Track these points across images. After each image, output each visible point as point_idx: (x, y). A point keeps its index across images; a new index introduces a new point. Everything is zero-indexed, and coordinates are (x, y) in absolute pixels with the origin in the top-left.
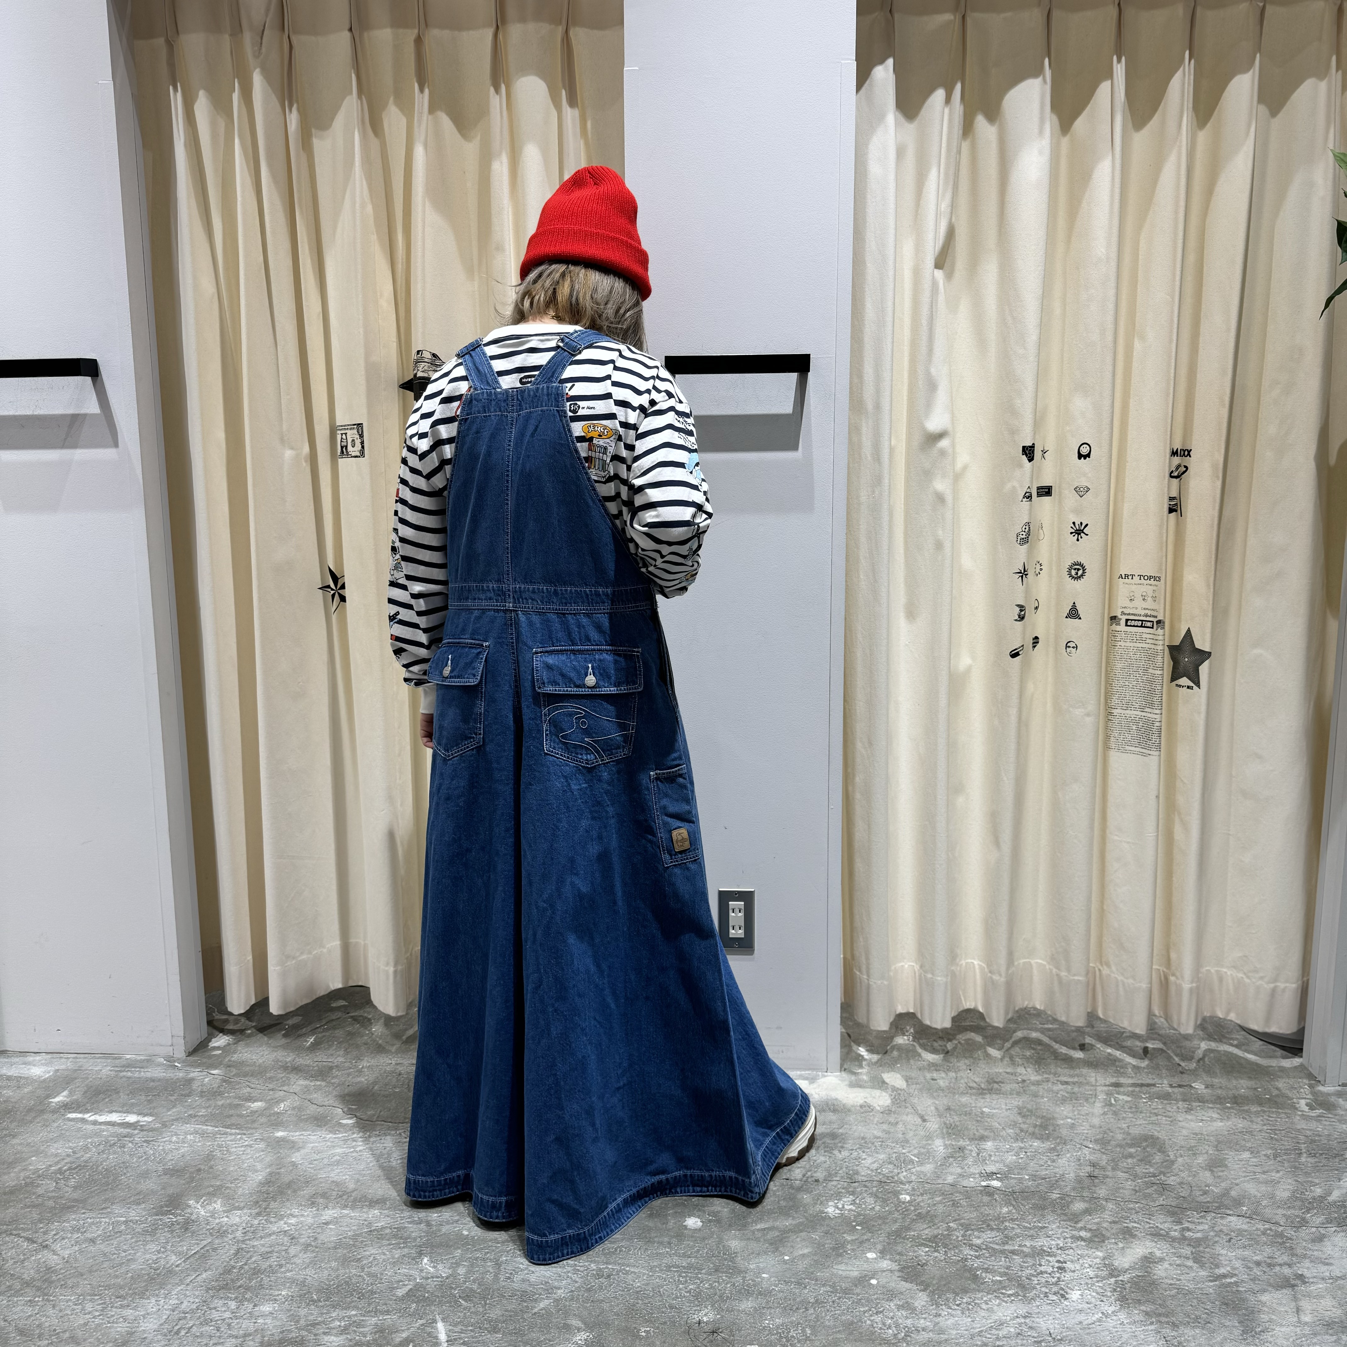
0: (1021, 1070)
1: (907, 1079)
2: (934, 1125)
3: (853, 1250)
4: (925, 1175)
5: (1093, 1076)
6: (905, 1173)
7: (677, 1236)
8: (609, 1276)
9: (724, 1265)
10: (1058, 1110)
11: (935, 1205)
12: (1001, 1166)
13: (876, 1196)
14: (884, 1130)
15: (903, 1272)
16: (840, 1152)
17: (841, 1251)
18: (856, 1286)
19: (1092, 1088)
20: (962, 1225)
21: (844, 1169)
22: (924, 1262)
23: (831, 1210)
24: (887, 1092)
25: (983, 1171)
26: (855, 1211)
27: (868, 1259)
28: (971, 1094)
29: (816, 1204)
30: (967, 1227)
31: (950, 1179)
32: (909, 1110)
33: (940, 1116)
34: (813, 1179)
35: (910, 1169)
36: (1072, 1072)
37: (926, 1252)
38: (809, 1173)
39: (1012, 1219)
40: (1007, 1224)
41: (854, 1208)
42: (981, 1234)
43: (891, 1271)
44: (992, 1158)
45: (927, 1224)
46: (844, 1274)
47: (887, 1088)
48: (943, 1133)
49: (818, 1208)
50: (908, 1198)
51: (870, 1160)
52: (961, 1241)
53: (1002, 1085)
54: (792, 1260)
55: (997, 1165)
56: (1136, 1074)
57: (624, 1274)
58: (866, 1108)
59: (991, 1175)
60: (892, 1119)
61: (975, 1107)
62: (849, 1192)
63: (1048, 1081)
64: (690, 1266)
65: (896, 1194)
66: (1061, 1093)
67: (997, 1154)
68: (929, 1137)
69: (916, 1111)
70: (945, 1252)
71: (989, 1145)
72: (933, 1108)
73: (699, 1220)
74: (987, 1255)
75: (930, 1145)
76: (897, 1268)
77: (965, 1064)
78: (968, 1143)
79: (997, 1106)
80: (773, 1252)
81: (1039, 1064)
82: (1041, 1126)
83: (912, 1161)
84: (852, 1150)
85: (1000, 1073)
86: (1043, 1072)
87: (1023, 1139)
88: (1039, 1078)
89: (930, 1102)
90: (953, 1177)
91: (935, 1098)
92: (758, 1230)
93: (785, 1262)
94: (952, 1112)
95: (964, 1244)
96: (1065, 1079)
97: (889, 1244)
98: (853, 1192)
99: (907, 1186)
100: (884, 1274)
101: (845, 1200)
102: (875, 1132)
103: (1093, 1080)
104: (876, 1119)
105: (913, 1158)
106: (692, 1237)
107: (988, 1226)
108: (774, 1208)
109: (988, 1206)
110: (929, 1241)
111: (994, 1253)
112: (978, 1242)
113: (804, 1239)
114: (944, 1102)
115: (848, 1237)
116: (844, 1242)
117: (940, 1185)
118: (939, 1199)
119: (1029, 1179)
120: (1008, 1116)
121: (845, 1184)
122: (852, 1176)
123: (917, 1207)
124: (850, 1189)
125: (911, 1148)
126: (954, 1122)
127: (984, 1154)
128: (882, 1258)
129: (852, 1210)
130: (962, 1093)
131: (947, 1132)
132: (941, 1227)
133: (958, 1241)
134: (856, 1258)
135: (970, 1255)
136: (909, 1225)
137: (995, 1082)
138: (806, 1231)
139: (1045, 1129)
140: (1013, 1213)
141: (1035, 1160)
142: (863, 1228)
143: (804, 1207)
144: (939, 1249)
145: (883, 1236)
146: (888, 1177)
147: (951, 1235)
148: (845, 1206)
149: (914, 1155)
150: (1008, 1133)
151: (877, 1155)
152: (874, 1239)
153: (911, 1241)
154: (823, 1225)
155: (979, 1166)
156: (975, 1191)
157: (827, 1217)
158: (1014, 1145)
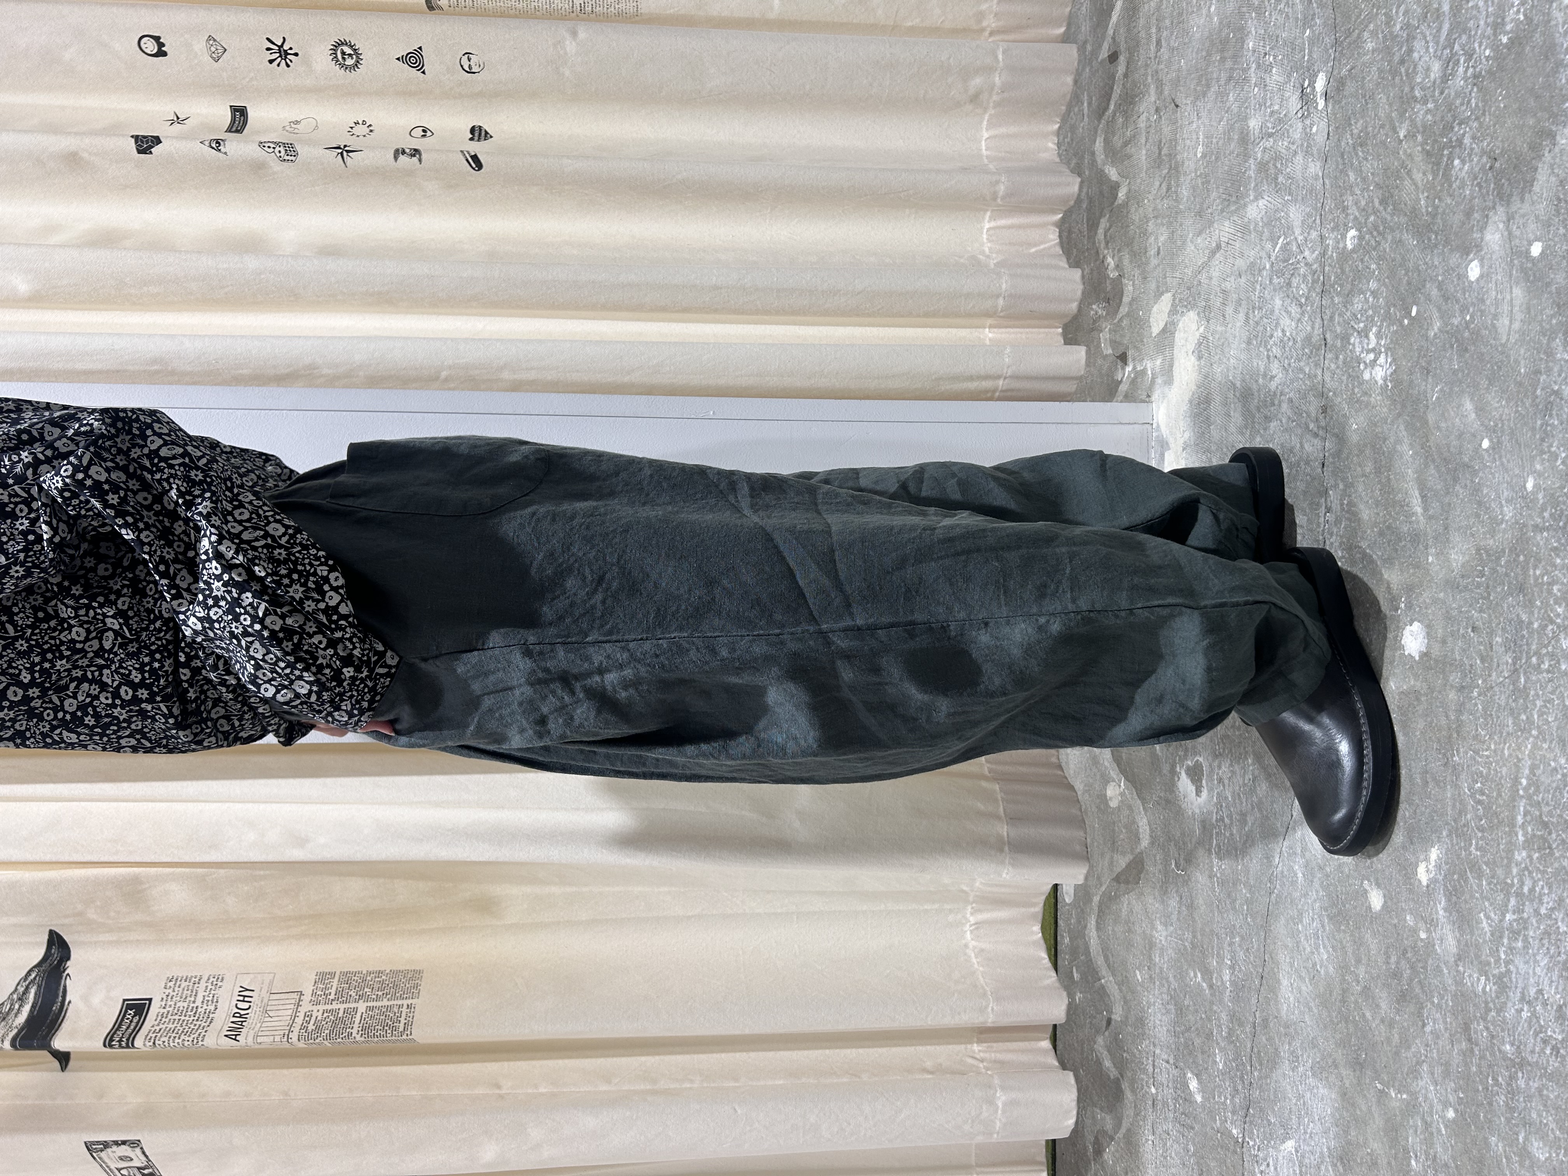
0: (1142, 123)
1: (1159, 294)
2: (1224, 229)
3: (1464, 309)
4: (1309, 215)
6: (1307, 253)
7: (1443, 672)
8: (1545, 825)
9: (1507, 575)
10: (1198, 36)
11: (1364, 180)
12: (1289, 87)
13: (1350, 294)
14: (1236, 311)
15: (1510, 195)
16: (1272, 377)
17: (1466, 334)
18: (1548, 285)
20: (1402, 115)
21: (1302, 364)
22: (1485, 159)
23: (1379, 374)
24: (1179, 321)
25: (1300, 115)
26: (1381, 327)
27: (1482, 276)
28: (1178, 186)
29: (1368, 404)
30: (1406, 101)
31: (1315, 168)
32: (1203, 277)
33: (1211, 223)
34: (1321, 417)
35: (1299, 246)
36: (1143, 41)
37: (1463, 162)
38: (1312, 426)
39: (1387, 24)
40: (1398, 27)
41: (1374, 329)
42: (1420, 68)
43: (1510, 218)
44: (1276, 107)
45: (1402, 179)
46: (1519, 316)
47: (1173, 322)
48: (1238, 209)
49: (1376, 398)
50: (1353, 233)
51: (1287, 323)
52: (1435, 101)
53: (1164, 141)
54: (1491, 431)
55: (1287, 94)
57: (1537, 790)
58: (1202, 349)
59: (1306, 98)
60: (1217, 302)
61: (1196, 171)
62: (1344, 348)
63: (1157, 72)
64: (1514, 645)
65: (1344, 255)
66: (1172, 43)
67: (1268, 103)
68: (1244, 230)
69: (1206, 265)
70: (1460, 124)
71: (1254, 124)
72: (1199, 240)
73: (1408, 627)
74: (1464, 37)
75: (1256, 224)
76: (1501, 210)
77: (1136, 210)
78: (1251, 161)
79: (1194, 137)
80: (1475, 473)
81: (1133, 97)
82: (1222, 51)
83: (1285, 248)
84: (1268, 357)
85: (1148, 151)
86: (1145, 86)
88: (1152, 89)
89: (1191, 247)
90: (1311, 165)
91: (1184, 243)
92: (1426, 509)
93: (1496, 447)
94: (1205, 206)
95: (1442, 93)
96: (1153, 47)
97: (1447, 242)
98: (1342, 340)
99: (1330, 242)
100: (1518, 233)
101: (1358, 349)
102: (1238, 324)
104: (1219, 328)
105: (1279, 246)
106: (1444, 642)
107: (1402, 62)
108: (1380, 482)
109: (1364, 78)
110: (1438, 164)
111: (1459, 27)
112: (1436, 67)
113: (1443, 415)
114: (1189, 223)
115: (1436, 328)
116: (1447, 332)
117: (1327, 181)
118: (1352, 176)
119: (1311, 27)
120: (1209, 111)
121: (1329, 356)
122: (1314, 347)
123: (1370, 211)
124: (1339, 344)
125: (1263, 254)
126: (1219, 197)
127: (1270, 125)
128: (1479, 247)
129: (1379, 331)
130: (1176, 201)
131: (1236, 203)
132: (1409, 151)
133: (1437, 108)
134: (1483, 301)
135: (1466, 72)
136: (1406, 215)
137: (1160, 154)
138: (1424, 413)
139: (1227, 40)
140: (1376, 26)
141: (1278, 32)
142: (1415, 303)
143: (1375, 425)
144: (1454, 138)
145: (1431, 259)
146: (1314, 282)
147: (1424, 126)
148: (1370, 347)
149: (1274, 247)
150: (1236, 100)
151: (1277, 311)
152: (1437, 275)
153: (1440, 200)
154: (1412, 381)
155: (1291, 126)
156: (1335, 114)
157: (1395, 377)
158: (1253, 81)
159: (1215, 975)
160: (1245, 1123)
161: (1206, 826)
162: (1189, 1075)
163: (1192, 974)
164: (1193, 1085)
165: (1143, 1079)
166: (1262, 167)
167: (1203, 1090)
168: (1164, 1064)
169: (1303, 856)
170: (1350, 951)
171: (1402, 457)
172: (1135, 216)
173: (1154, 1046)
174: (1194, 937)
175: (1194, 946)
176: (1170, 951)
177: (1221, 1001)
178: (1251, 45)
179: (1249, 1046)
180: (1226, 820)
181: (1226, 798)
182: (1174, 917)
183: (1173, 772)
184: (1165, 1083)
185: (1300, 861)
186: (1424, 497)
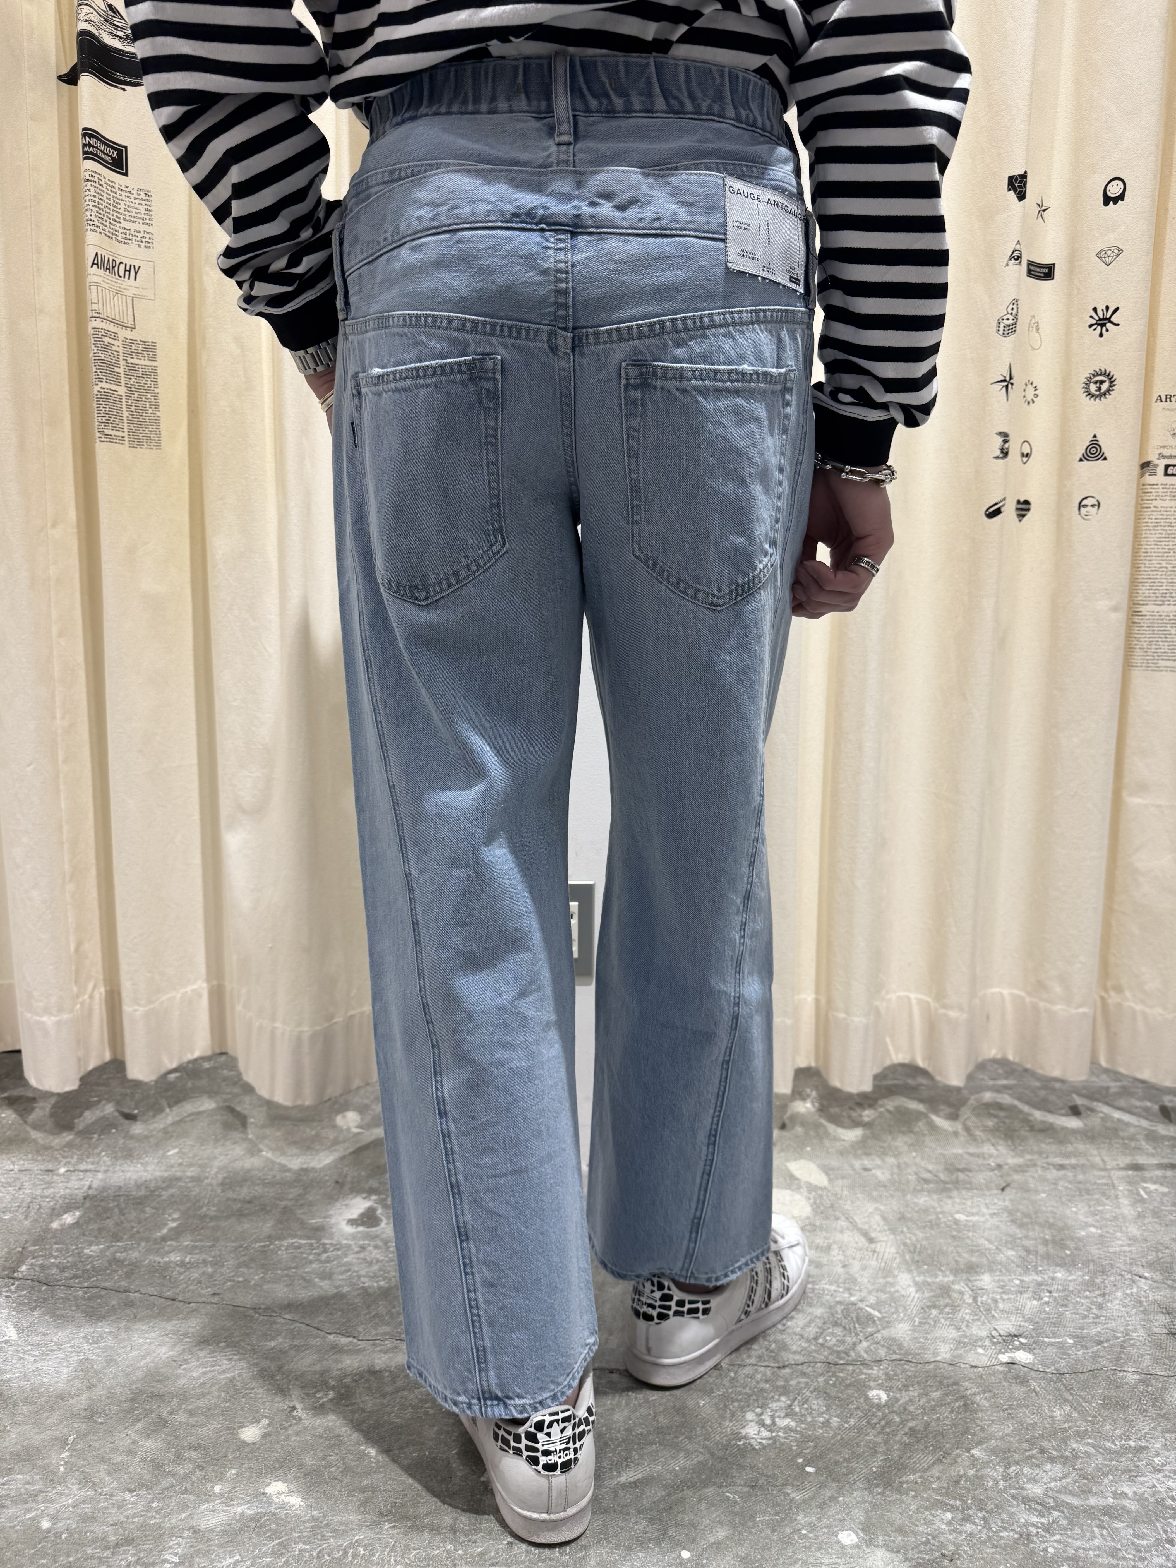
0: (988, 1149)
1: (827, 1170)
2: (888, 1247)
3: (812, 1527)
4: (900, 1346)
5: (1096, 1154)
6: (865, 1344)
10: (1068, 1212)
11: (933, 1409)
12: (1020, 1321)
13: (827, 1396)
17: (788, 1530)
19: (1103, 1173)
20: (994, 1451)
22: (952, 1548)
23: (751, 1430)
24: (803, 1195)
25: (994, 1333)
26: (795, 1431)
27: (843, 1547)
28: (929, 1191)
29: (723, 1417)
30: (1004, 1455)
31: (944, 1351)
32: (843, 1223)
33: (893, 1231)
35: (871, 1335)
36: (1063, 1149)
37: (949, 1523)
39: (1077, 1433)
40: (1075, 1446)
41: (793, 1424)
42: (1036, 1471)
44: (1001, 1306)
45: (933, 1452)
47: (799, 1187)
48: (907, 1262)
49: (729, 1426)
50: (884, 1397)
52: (1005, 1490)
53: (971, 1174)
55: (1013, 1318)
56: (1155, 1148)
59: (1009, 1340)
60: (820, 1240)
61: (942, 1213)
62: (776, 1388)
63: (1035, 1165)
65: (862, 1387)
66: (1061, 1183)
67: (1005, 1297)
68: (887, 1271)
69: (854, 1225)
70: (984, 1518)
71: (986, 1280)
72: (878, 1218)
74: (1064, 1522)
75: (892, 1285)
77: (906, 1143)
78: (951, 1278)
79: (974, 1210)
80: (658, 1542)
81: (1012, 1140)
82: (1054, 1242)
83: (870, 1317)
85: (962, 1156)
86: (1022, 1151)
87: (1036, 1267)
88: (1019, 1161)
89: (870, 1207)
90: (948, 1347)
91: (875, 1200)
92: (624, 1486)
94: (910, 1224)
95: (1013, 1497)
96: (1058, 1160)
97: (874, 1506)
98: (784, 1387)
99: (875, 1371)
101: (774, 1405)
103: (1097, 1160)
105: (872, 1311)
107: (1042, 1451)
108: (649, 1433)
109: (1027, 1406)
110: (947, 1494)
111: (1075, 1517)
112: (1036, 1490)
113: (713, 1505)
114: (892, 1206)
115: (794, 1495)
116: (790, 1509)
117: (932, 1366)
118: (936, 1395)
119: (1075, 1345)
120: (998, 1227)
121: (769, 1372)
122: (777, 1354)
123: (904, 1417)
124: (780, 1383)
125: (863, 1294)
126: (918, 1241)
127: (984, 1298)
128: (869, 1542)
129: (791, 1430)
130: (915, 1190)
131: (913, 1259)
132: (959, 1460)
133: (1000, 1492)
134: (819, 1549)
135: (1033, 1525)
136: (901, 1458)
137: (959, 1170)
138: (715, 1484)
139: (1064, 1247)
140: (1076, 1421)
141: (1071, 1307)
142: (818, 1470)
143: (703, 1427)
144: (971, 1513)
145: (859, 1488)
146: (838, 1352)
147: (981, 1478)
148: (777, 1420)
149: (871, 1306)
150: (1008, 1258)
151: (810, 1310)
152: (844, 1495)
153: (914, 1497)
154: (744, 1468)
155: (983, 1323)
156: (994, 1375)
157: (747, 1450)
158: (1026, 1279)
159: (174, 1243)
160: (33, 1280)
161: (319, 1231)
162: (78, 1214)
163: (176, 1216)
164: (69, 1218)
165: (72, 1157)
166: (945, 1290)
167: (63, 1230)
168: (87, 1183)
169: (292, 1347)
170: (200, 1403)
171: (673, 1458)
172: (901, 1142)
173: (106, 1171)
174: (212, 1218)
175: (203, 1217)
176: (197, 1190)
177: (149, 1251)
178: (1059, 1275)
179: (108, 1284)
180: (325, 1256)
181: (346, 1255)
182: (230, 1194)
183: (371, 1191)
184: (69, 1185)
185: (286, 1346)
186: (635, 1484)
